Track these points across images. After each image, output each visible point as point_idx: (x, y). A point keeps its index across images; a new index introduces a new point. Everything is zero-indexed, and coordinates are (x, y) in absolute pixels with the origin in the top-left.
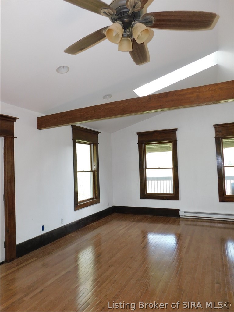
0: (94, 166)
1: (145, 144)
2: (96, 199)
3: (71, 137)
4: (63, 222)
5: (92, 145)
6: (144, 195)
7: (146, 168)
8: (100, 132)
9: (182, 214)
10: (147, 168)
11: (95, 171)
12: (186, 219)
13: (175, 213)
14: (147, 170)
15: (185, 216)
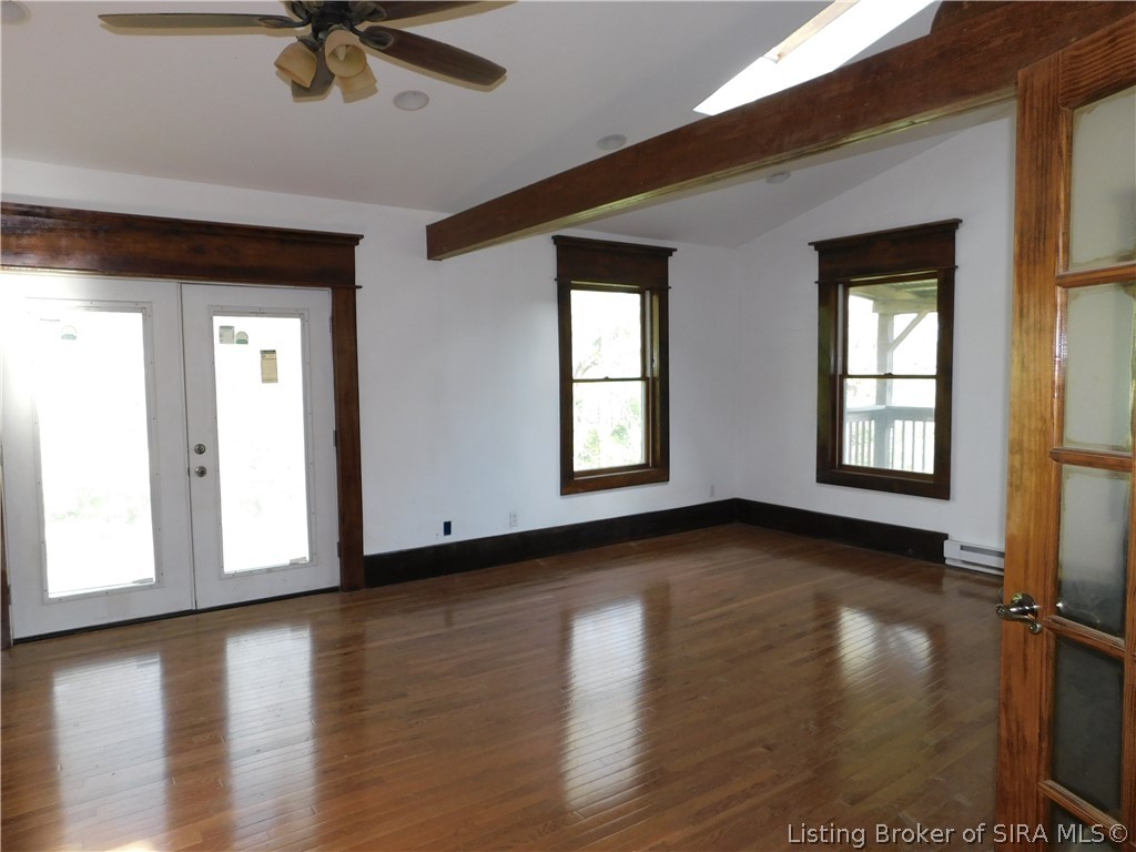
0: (652, 361)
1: (848, 286)
2: (656, 467)
3: (554, 274)
4: (515, 521)
5: (648, 294)
6: (832, 469)
7: (845, 375)
8: (676, 250)
9: (951, 552)
10: (850, 373)
11: (654, 379)
12: (965, 573)
13: (930, 544)
14: (849, 381)
15: (964, 562)
